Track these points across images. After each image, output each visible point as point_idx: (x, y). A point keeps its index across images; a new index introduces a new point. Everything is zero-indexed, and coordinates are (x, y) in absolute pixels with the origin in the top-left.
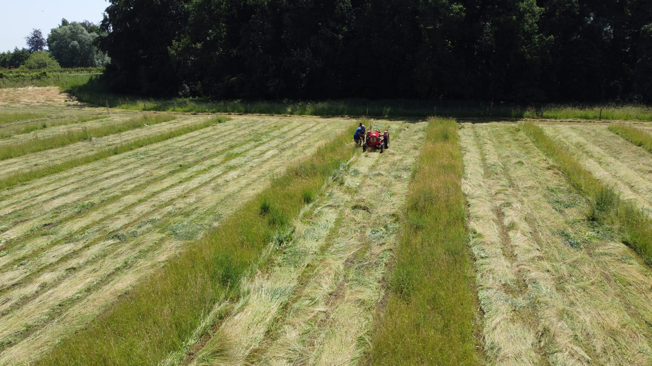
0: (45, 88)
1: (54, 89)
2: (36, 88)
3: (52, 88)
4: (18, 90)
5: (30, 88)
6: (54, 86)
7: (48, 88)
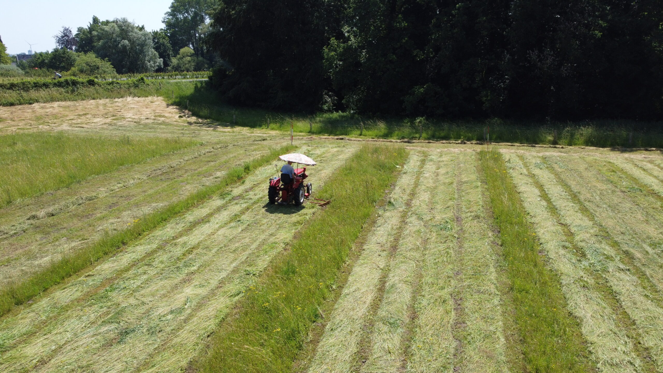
0: (147, 98)
1: (158, 100)
2: (136, 99)
3: (155, 98)
4: (116, 102)
5: (129, 99)
6: (157, 97)
7: (150, 98)
